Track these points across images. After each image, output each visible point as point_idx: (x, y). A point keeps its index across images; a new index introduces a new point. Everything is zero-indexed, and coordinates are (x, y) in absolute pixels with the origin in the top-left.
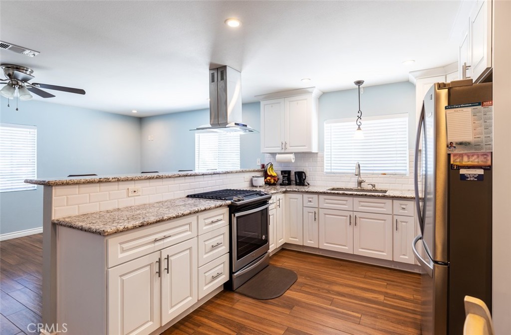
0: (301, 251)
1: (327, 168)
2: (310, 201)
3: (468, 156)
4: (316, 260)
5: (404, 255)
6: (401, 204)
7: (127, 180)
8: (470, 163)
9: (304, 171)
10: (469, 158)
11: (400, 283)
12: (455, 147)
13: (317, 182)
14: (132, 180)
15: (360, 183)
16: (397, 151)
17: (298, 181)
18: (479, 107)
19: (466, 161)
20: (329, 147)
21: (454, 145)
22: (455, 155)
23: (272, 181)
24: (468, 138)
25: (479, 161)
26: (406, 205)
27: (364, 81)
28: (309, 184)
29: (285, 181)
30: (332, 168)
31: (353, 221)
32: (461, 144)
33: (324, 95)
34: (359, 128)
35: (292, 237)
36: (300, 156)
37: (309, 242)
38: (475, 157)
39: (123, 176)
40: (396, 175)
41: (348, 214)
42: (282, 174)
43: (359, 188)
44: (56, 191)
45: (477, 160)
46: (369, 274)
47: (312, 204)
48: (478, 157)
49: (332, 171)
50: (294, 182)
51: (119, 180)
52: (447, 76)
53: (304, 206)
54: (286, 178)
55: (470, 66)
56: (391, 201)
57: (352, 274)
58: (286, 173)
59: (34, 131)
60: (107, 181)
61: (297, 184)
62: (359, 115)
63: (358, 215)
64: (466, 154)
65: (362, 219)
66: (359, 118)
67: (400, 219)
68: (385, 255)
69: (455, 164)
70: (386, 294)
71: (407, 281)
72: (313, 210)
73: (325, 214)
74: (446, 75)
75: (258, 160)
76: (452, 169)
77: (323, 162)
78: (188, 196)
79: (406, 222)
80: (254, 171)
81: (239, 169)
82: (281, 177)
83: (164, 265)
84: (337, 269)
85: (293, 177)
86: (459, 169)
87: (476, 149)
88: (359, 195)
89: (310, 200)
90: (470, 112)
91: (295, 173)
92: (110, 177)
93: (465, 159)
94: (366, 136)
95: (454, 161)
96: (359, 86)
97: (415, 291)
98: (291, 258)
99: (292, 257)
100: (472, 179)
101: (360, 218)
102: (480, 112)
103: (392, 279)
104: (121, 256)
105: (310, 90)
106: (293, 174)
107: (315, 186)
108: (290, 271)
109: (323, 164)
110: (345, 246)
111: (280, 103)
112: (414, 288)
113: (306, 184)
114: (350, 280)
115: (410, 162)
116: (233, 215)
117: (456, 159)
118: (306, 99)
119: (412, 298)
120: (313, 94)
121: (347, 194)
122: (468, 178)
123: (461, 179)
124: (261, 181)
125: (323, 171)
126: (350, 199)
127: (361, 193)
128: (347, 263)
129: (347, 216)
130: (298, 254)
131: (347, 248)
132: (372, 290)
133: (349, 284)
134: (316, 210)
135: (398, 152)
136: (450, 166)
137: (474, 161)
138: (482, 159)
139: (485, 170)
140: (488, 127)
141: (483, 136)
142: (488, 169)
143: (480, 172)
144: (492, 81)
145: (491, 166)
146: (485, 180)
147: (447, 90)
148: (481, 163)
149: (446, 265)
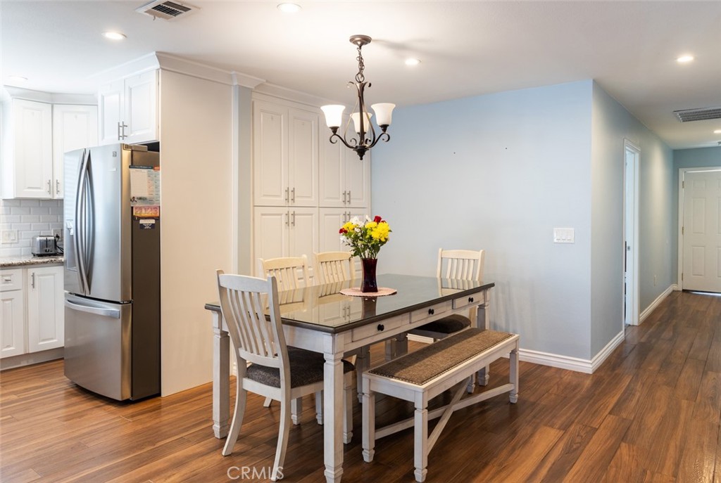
3: (145, 209)
5: (8, 346)
6: (3, 275)
8: (146, 215)
10: (146, 211)
12: (136, 201)
18: (152, 170)
19: (144, 213)
22: (136, 208)
24: (145, 194)
25: (152, 213)
26: (10, 275)
32: (140, 198)
48: (151, 210)
52: (54, 105)
55: (127, 126)
64: (144, 207)
69: (137, 215)
76: (134, 220)
79: (11, 299)
86: (139, 220)
87: (150, 203)
90: (146, 173)
93: (143, 211)
95: (135, 214)
100: (148, 227)
102: (152, 174)
117: (137, 211)
122: (145, 226)
123: (141, 228)
136: (133, 217)
137: (149, 213)
138: (153, 211)
139: (156, 220)
140: (157, 187)
141: (154, 193)
142: (157, 219)
143: (153, 221)
144: (159, 151)
145: (159, 217)
146: (156, 228)
147: (130, 152)
148: (153, 215)
149: (130, 302)
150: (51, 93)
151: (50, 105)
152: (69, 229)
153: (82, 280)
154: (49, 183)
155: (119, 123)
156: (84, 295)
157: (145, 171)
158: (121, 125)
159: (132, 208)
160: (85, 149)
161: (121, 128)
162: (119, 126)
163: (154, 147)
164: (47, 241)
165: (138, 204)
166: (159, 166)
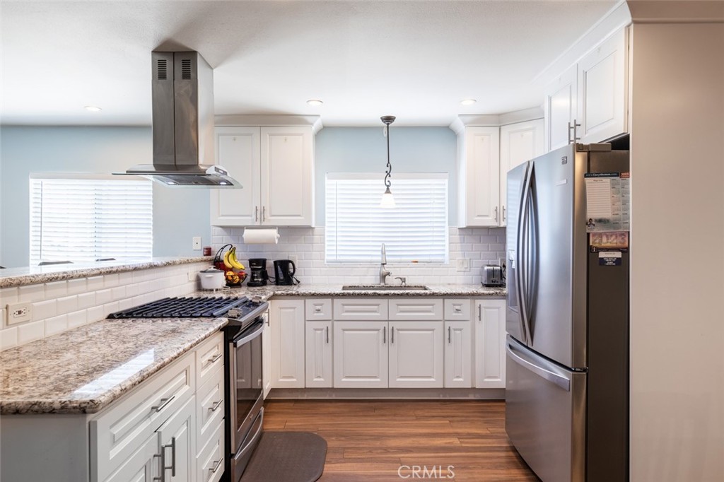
0: (300, 398)
1: (330, 254)
2: (319, 310)
3: (607, 236)
4: (332, 408)
5: (458, 377)
6: (454, 305)
8: (609, 245)
9: (290, 259)
10: (608, 239)
11: (463, 416)
12: (594, 225)
13: (311, 277)
15: (383, 277)
16: (433, 227)
17: (282, 278)
18: (618, 178)
19: (605, 242)
20: (332, 218)
21: (593, 223)
22: (594, 235)
23: (237, 279)
24: (607, 214)
25: (618, 241)
26: (460, 305)
27: (395, 118)
28: (299, 282)
29: (257, 277)
30: (339, 253)
31: (389, 337)
32: (600, 221)
33: (326, 131)
34: (388, 191)
35: (284, 377)
36: (290, 232)
37: (315, 380)
38: (614, 237)
40: (431, 262)
41: (381, 325)
42: (250, 265)
43: (382, 284)
45: (615, 241)
46: (419, 413)
47: (322, 314)
48: (616, 237)
49: (338, 258)
50: (273, 280)
52: (502, 127)
53: (307, 319)
54: (259, 272)
55: (579, 125)
56: (441, 300)
57: (397, 418)
58: (257, 264)
61: (278, 283)
62: (388, 169)
63: (397, 325)
64: (605, 233)
65: (401, 332)
66: (388, 174)
67: (453, 325)
68: (433, 382)
69: (594, 245)
70: (458, 435)
71: (467, 412)
72: (323, 325)
73: (344, 330)
74: (500, 126)
75: (197, 239)
76: (591, 252)
77: (324, 243)
78: (111, 317)
79: (461, 330)
82: (248, 271)
84: (373, 416)
85: (271, 272)
86: (598, 252)
87: (614, 229)
88: (398, 295)
89: (318, 307)
90: (609, 184)
91: (275, 262)
93: (604, 239)
94: (399, 204)
95: (593, 243)
96: (388, 124)
97: (485, 423)
98: (288, 413)
99: (291, 411)
100: (611, 263)
101: (398, 330)
102: (618, 184)
103: (453, 414)
105: (309, 119)
106: (270, 263)
107: (310, 284)
108: (308, 433)
109: (324, 247)
110: (375, 377)
111: (251, 135)
112: (481, 419)
113: (295, 281)
114: (402, 427)
115: (450, 243)
116: (231, 345)
117: (595, 240)
118: (302, 135)
119: (488, 432)
120: (313, 128)
121: (379, 295)
122: (606, 262)
123: (600, 264)
124: (218, 280)
125: (324, 259)
126: (384, 302)
127: (401, 292)
128: (380, 404)
129: (378, 330)
130: (296, 405)
131: (378, 380)
132: (437, 434)
133: (405, 433)
134: (329, 324)
135: (435, 229)
136: (589, 248)
137: (613, 242)
138: (620, 239)
139: (622, 252)
140: (625, 203)
141: (621, 213)
142: (625, 251)
143: (618, 255)
144: (629, 149)
145: (628, 248)
146: (622, 265)
147: (586, 153)
148: (619, 245)
149: (584, 370)
150: (499, 115)
151: (498, 128)
152: (511, 261)
153: (524, 326)
154: (496, 210)
155: (569, 123)
156: (525, 344)
157: (607, 181)
158: (572, 125)
159: (588, 234)
160: (529, 162)
161: (572, 130)
162: (570, 128)
163: (622, 143)
164: (493, 270)
165: (597, 230)
166: (629, 171)
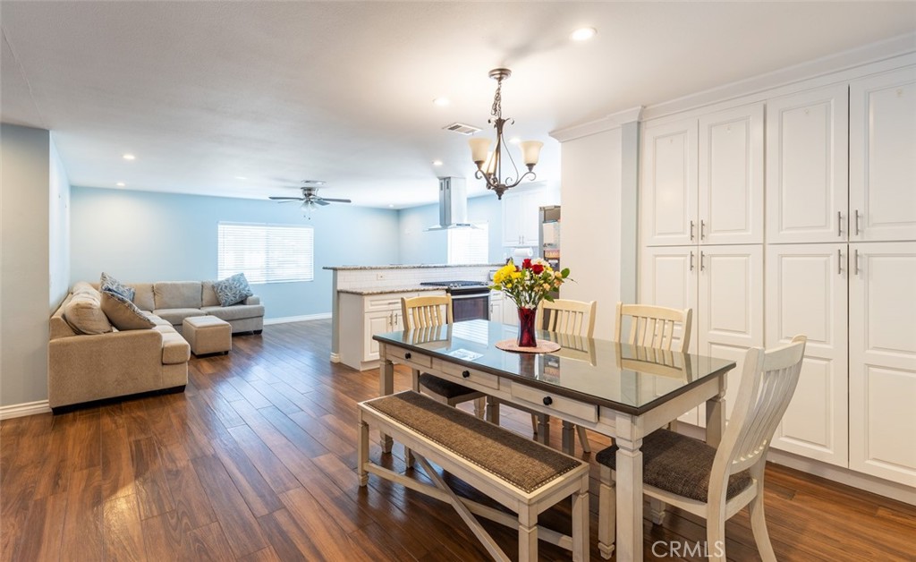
7: (376, 269)
8: (552, 257)
14: (380, 268)
21: (546, 245)
24: (552, 242)
32: (549, 244)
39: (374, 266)
44: (339, 273)
51: (371, 268)
59: (312, 230)
60: (365, 269)
80: (492, 265)
81: (487, 263)
83: (394, 320)
87: (555, 248)
92: (367, 266)
93: (551, 254)
104: (370, 308)
138: (557, 253)
140: (559, 234)
141: (557, 239)
142: (558, 259)
143: (557, 261)
148: (556, 256)
157: (552, 223)
159: (544, 251)
165: (547, 249)
166: (560, 218)
